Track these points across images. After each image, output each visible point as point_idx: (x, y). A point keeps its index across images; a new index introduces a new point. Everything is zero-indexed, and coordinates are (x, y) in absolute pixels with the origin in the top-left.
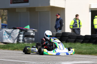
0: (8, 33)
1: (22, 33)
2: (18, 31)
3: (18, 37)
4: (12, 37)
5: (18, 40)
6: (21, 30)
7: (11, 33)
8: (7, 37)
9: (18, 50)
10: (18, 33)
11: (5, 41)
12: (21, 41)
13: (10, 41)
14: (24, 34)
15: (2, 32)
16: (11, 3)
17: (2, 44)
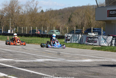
0: (104, 39)
1: (114, 39)
2: (112, 37)
3: (112, 42)
4: (107, 42)
5: (112, 44)
6: (114, 37)
7: (106, 39)
8: (104, 42)
9: (108, 51)
10: (111, 39)
11: (102, 44)
12: (114, 45)
13: (106, 44)
14: (115, 40)
15: (100, 38)
16: (108, 17)
17: (100, 46)
